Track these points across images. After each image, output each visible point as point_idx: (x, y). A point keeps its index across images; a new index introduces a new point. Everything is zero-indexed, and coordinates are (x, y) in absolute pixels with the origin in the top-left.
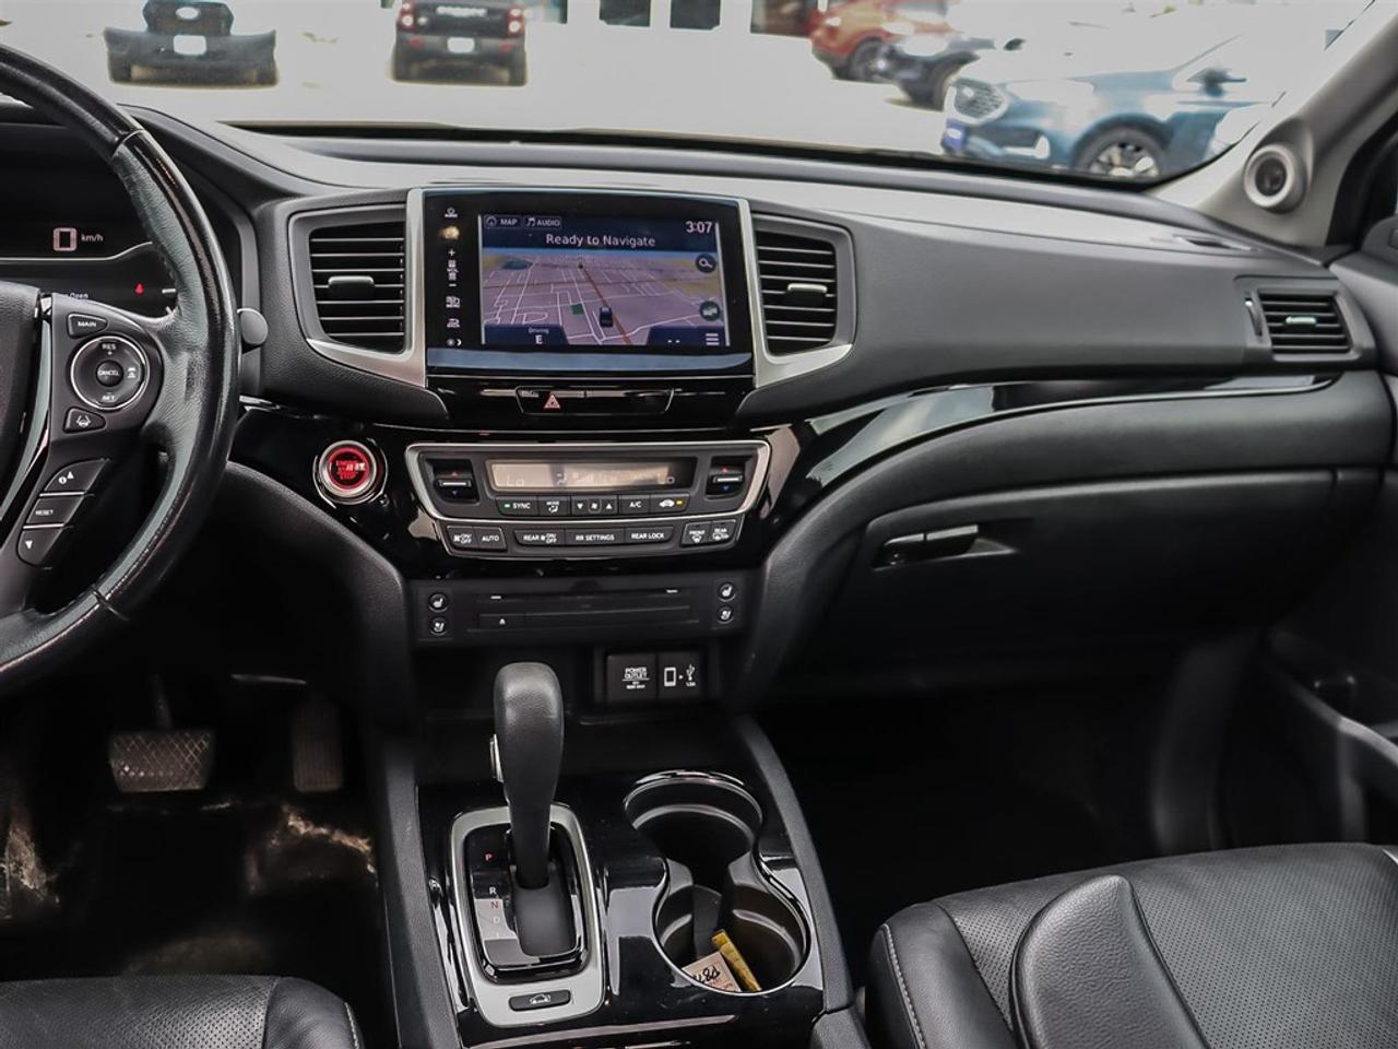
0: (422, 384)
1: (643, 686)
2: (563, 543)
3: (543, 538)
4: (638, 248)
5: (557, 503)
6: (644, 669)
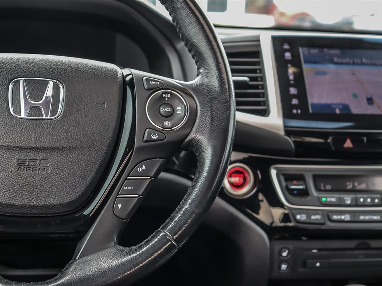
0: (282, 133)
2: (353, 220)
3: (343, 217)
5: (350, 198)
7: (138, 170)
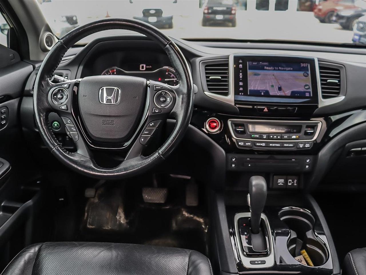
0: (233, 104)
1: (282, 184)
2: (266, 146)
3: (262, 144)
4: (288, 70)
5: (266, 136)
6: (283, 180)
7: (150, 125)
